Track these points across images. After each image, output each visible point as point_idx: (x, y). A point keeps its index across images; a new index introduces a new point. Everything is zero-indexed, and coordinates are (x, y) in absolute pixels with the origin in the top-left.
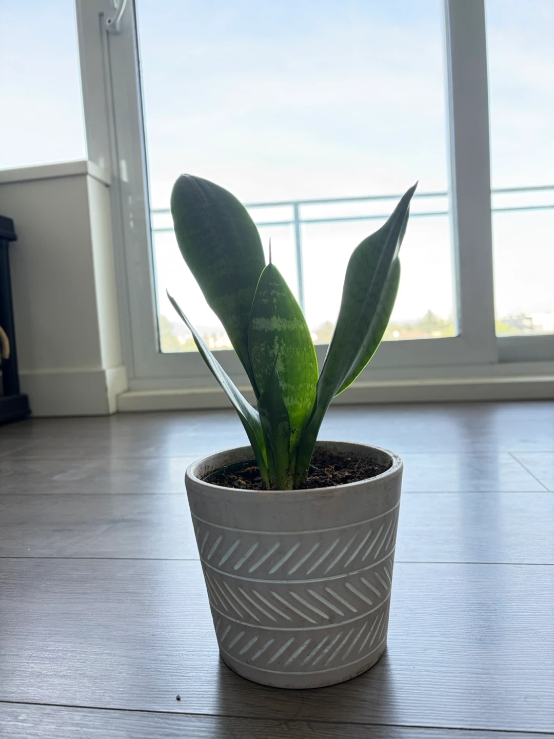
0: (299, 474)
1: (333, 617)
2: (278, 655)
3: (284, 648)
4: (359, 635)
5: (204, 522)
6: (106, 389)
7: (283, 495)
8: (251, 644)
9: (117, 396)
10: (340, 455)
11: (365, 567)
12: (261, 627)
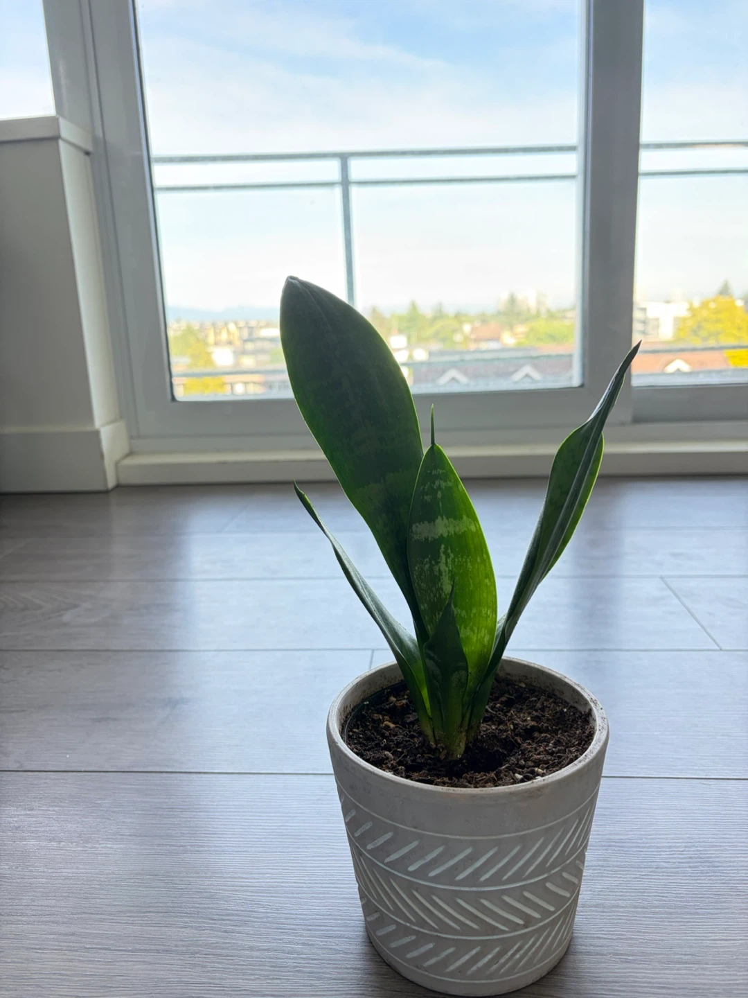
1: (528, 920)
2: (458, 964)
3: (467, 957)
4: (553, 933)
5: (366, 810)
6: (102, 456)
7: (482, 797)
8: (423, 950)
9: (117, 464)
10: (508, 677)
11: (568, 859)
12: (439, 934)
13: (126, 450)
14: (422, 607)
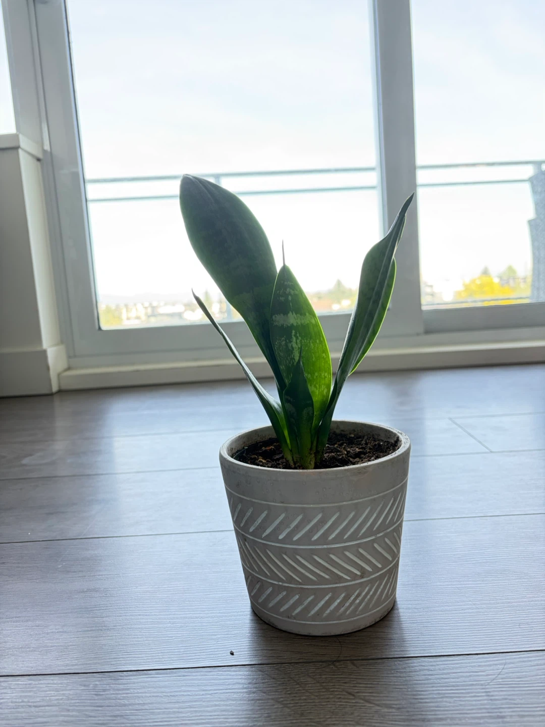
0: (319, 452)
1: (364, 573)
2: (317, 609)
3: (322, 603)
4: (382, 587)
5: (248, 499)
6: (48, 368)
7: (326, 473)
8: (292, 602)
9: (59, 375)
10: (343, 433)
11: (388, 529)
12: (302, 586)
13: (65, 366)
14: (281, 367)
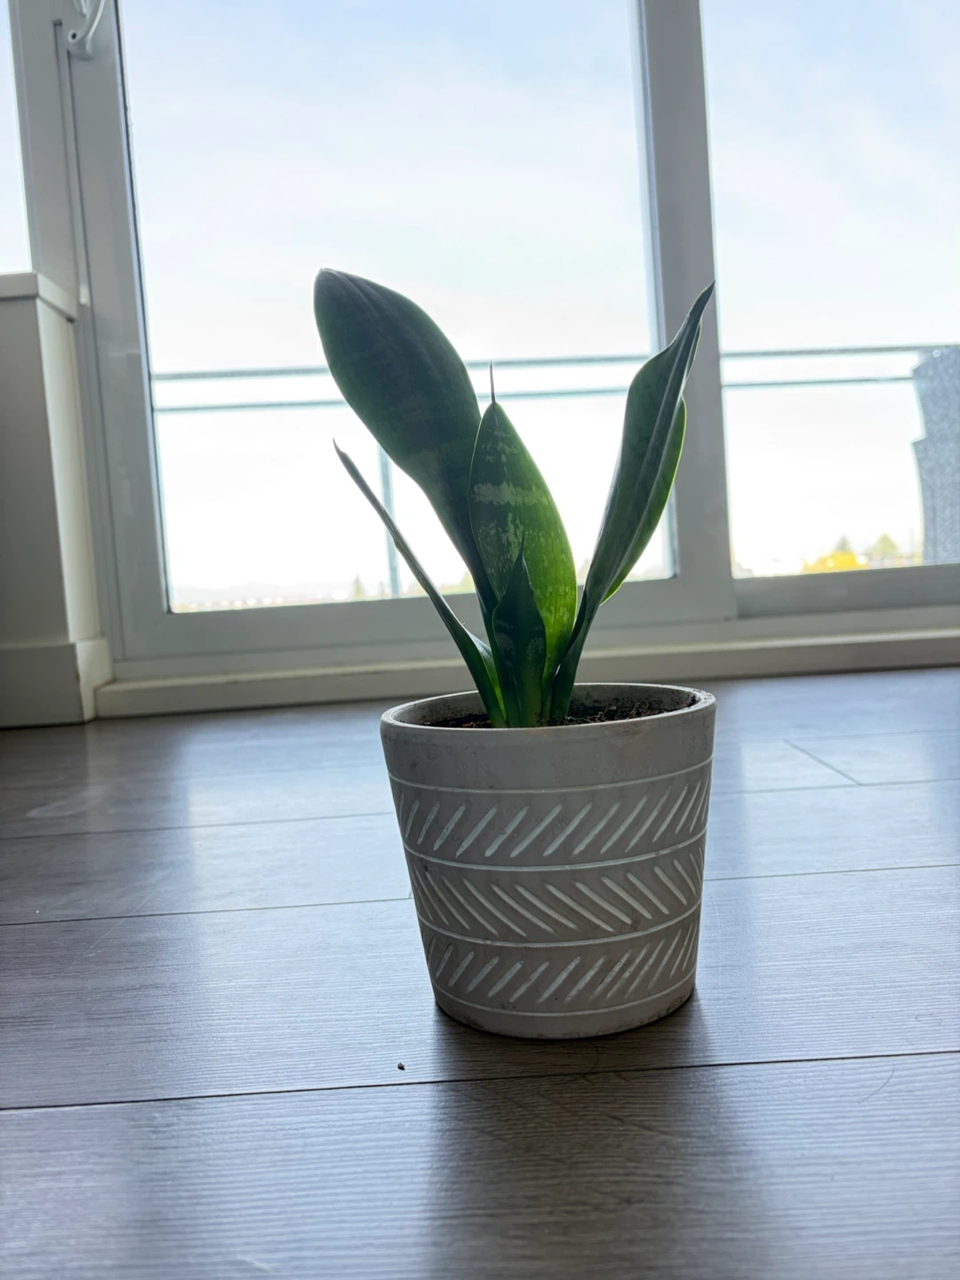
1: (637, 922)
2: (554, 987)
3: (564, 975)
4: (670, 952)
5: (432, 788)
6: (77, 678)
8: (508, 976)
9: (96, 690)
10: (596, 704)
11: (679, 843)
12: (527, 945)
13: (108, 676)
14: (489, 571)
